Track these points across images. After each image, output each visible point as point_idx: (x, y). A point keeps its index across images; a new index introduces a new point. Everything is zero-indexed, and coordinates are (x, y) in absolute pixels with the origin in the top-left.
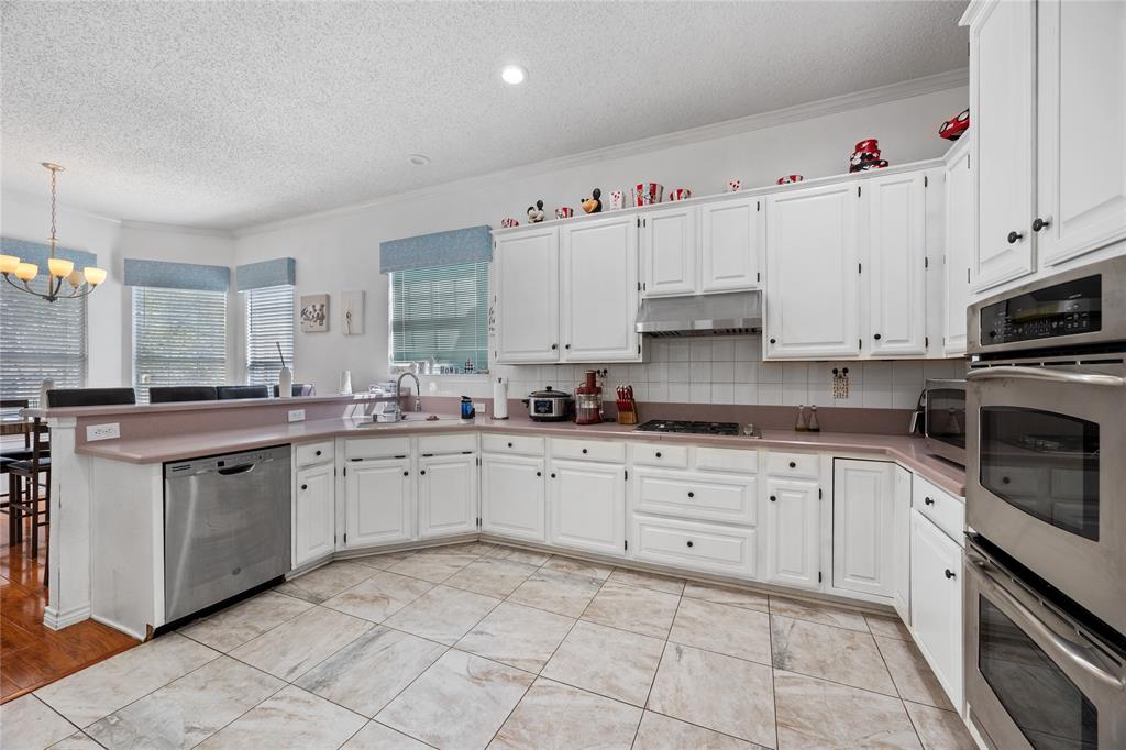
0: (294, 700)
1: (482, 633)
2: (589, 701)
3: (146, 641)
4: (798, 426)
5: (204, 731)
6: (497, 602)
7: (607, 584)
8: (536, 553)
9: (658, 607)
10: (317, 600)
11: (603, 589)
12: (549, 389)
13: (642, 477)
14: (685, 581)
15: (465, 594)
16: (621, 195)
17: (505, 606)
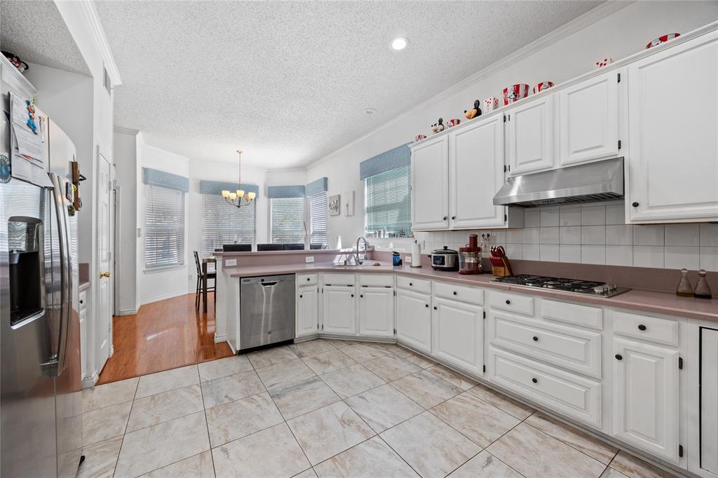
0: (264, 399)
1: (363, 398)
2: (399, 464)
3: (235, 355)
4: (680, 290)
5: (230, 399)
6: (383, 382)
7: (465, 394)
8: (427, 360)
9: (495, 422)
10: (300, 356)
11: (459, 396)
12: (446, 248)
13: (495, 318)
14: (534, 412)
15: (369, 373)
16: (492, 101)
17: (387, 387)
